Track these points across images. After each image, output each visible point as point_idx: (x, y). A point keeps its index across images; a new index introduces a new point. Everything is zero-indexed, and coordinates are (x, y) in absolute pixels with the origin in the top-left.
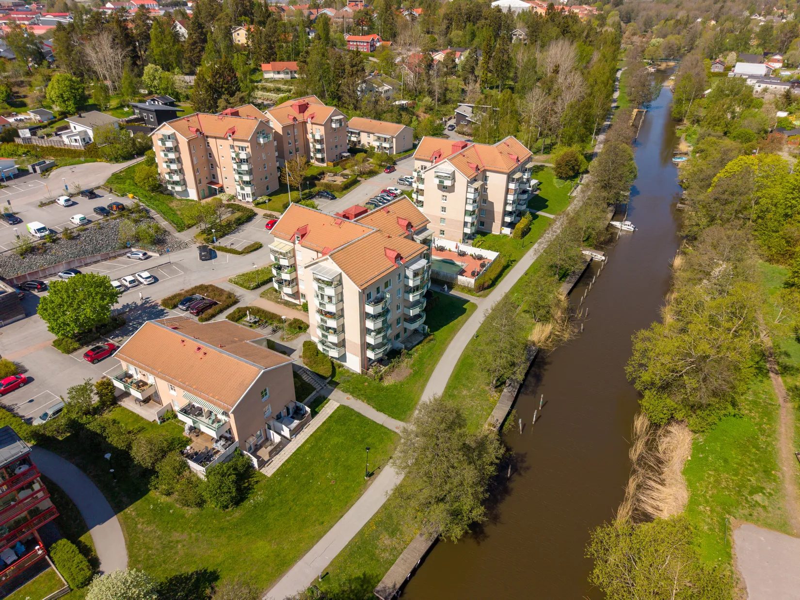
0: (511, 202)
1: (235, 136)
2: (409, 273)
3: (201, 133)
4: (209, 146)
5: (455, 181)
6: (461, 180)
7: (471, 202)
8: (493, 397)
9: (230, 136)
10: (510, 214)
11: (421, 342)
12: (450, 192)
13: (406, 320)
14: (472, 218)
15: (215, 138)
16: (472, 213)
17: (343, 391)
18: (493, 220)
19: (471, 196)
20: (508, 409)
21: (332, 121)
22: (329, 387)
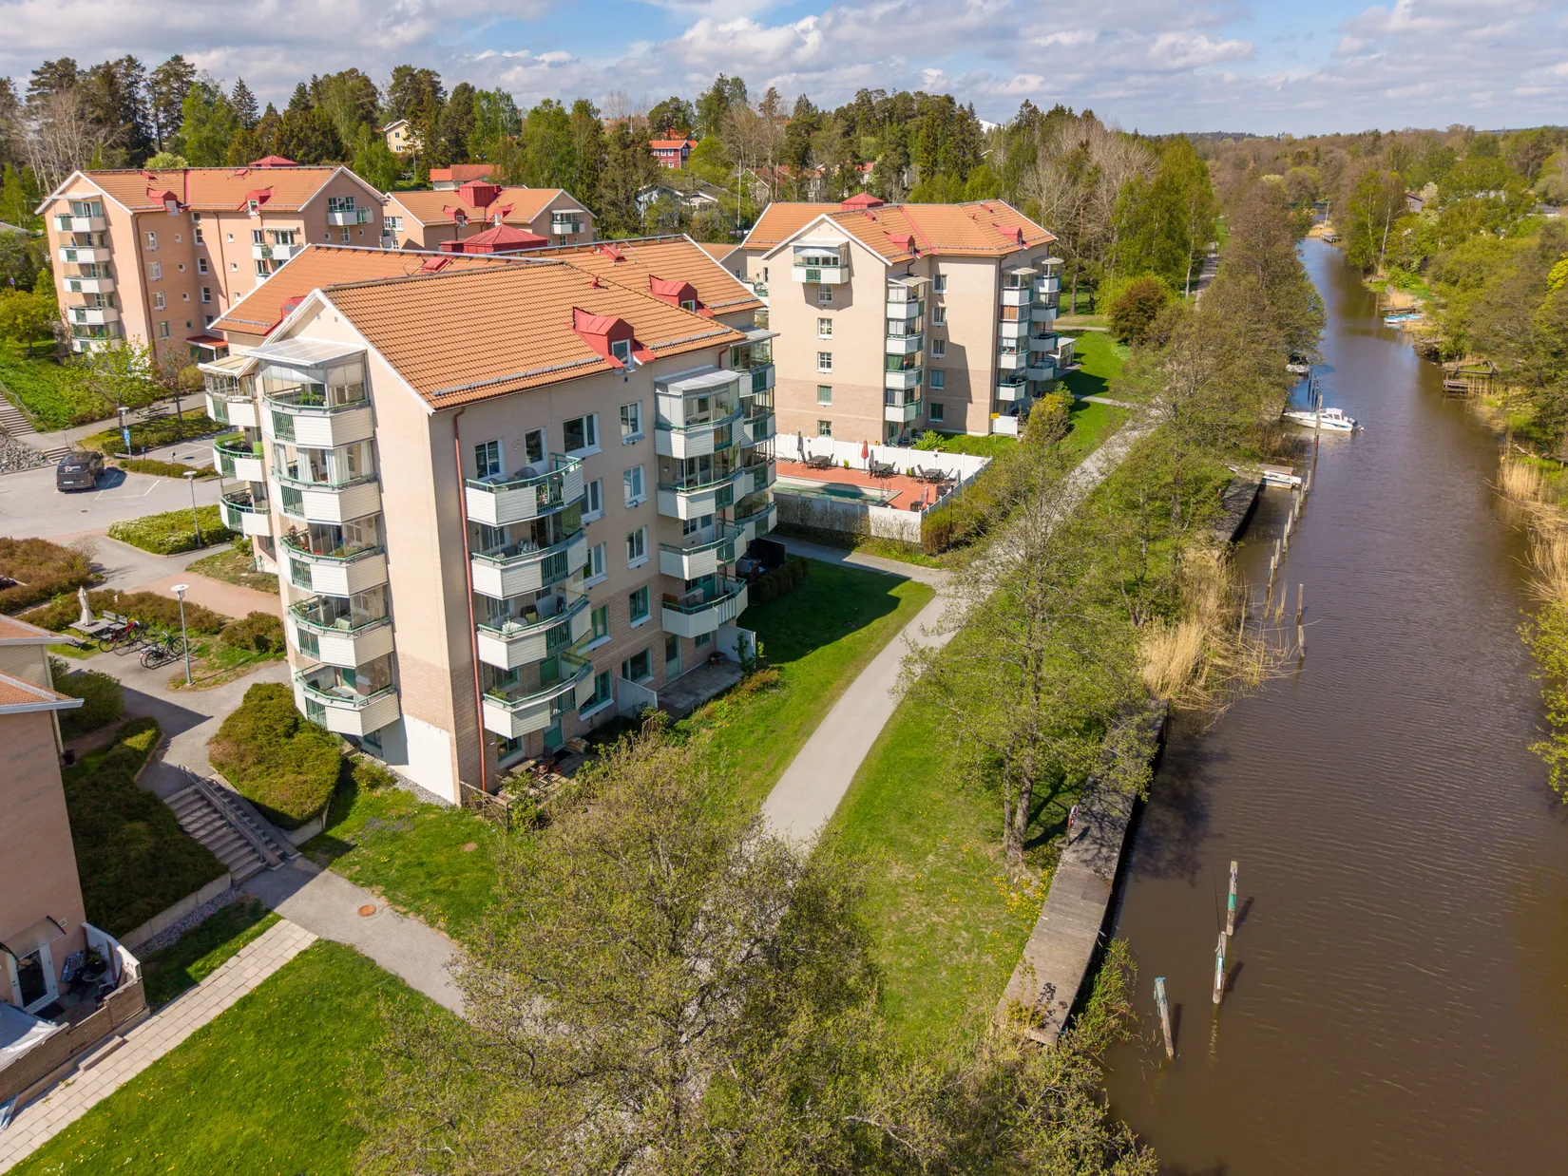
0: (1013, 344)
1: (268, 206)
2: (672, 409)
3: (179, 204)
4: (200, 240)
5: (851, 274)
6: (869, 269)
7: (900, 328)
8: (1017, 888)
9: (254, 207)
10: (1012, 379)
11: (728, 690)
12: (839, 307)
13: (669, 602)
14: (907, 377)
15: (217, 214)
16: (905, 363)
17: (354, 880)
18: (968, 397)
19: (899, 311)
20: (1088, 936)
21: (553, 218)
22: (300, 863)
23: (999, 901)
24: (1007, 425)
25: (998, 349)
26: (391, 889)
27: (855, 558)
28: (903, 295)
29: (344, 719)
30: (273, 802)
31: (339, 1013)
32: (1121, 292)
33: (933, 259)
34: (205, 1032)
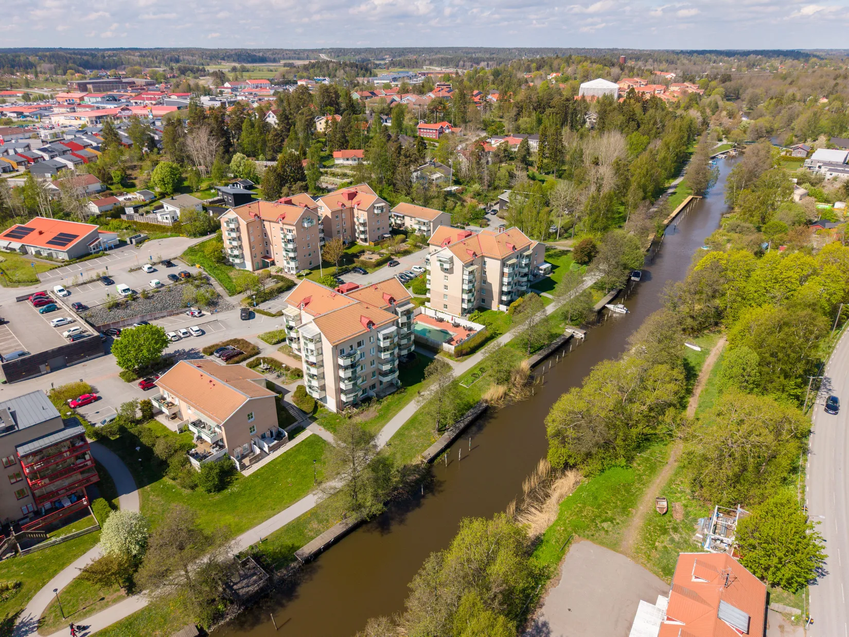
0: (506, 283)
1: (285, 221)
2: (380, 336)
3: (259, 217)
4: (264, 228)
5: (453, 265)
6: (458, 264)
7: (467, 282)
8: (434, 438)
9: (281, 220)
10: (506, 293)
11: (393, 393)
12: (450, 274)
13: (380, 375)
14: (469, 296)
15: (270, 221)
16: (468, 292)
17: (318, 424)
18: (492, 298)
19: (466, 277)
20: (441, 447)
21: (374, 207)
22: (309, 421)
23: (429, 439)
24: (503, 308)
25: (502, 284)
26: (324, 426)
27: (438, 356)
28: (467, 273)
29: (316, 395)
30: (304, 409)
31: (317, 445)
33: (483, 257)
34: (297, 445)
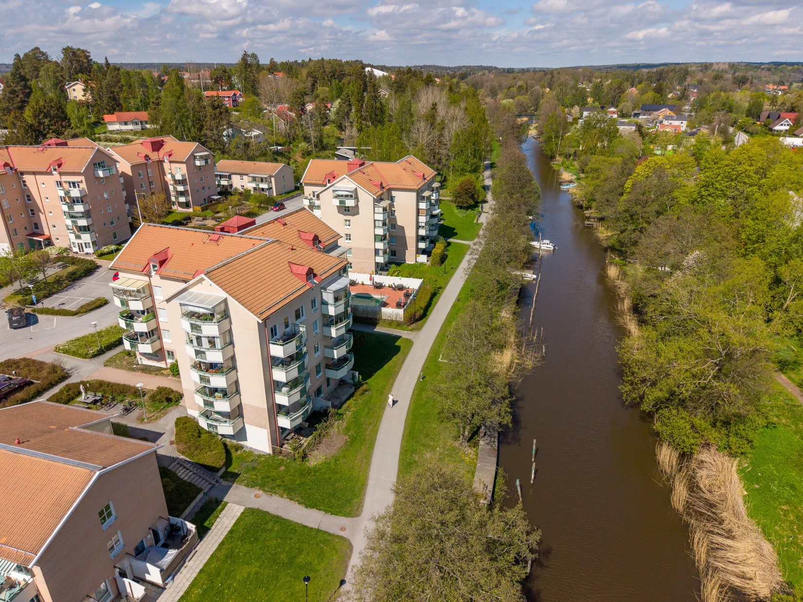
0: (423, 225)
1: (63, 169)
2: (328, 297)
3: (11, 168)
4: (25, 185)
5: (358, 201)
6: (366, 199)
7: (381, 224)
8: (467, 456)
9: (55, 170)
10: (423, 239)
11: (352, 395)
12: (353, 215)
13: (328, 366)
14: (384, 244)
15: (34, 173)
16: (383, 238)
17: (247, 486)
18: (405, 247)
19: (380, 217)
20: (494, 468)
21: (195, 157)
22: (224, 483)
23: (462, 461)
24: (423, 258)
25: (418, 227)
26: (262, 487)
27: (378, 329)
28: (381, 210)
29: (226, 429)
30: (209, 462)
31: (265, 530)
32: (457, 183)
33: (390, 190)
34: (222, 544)
